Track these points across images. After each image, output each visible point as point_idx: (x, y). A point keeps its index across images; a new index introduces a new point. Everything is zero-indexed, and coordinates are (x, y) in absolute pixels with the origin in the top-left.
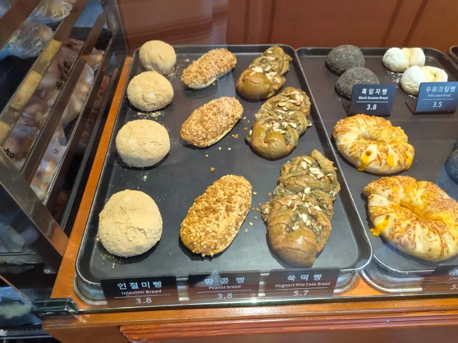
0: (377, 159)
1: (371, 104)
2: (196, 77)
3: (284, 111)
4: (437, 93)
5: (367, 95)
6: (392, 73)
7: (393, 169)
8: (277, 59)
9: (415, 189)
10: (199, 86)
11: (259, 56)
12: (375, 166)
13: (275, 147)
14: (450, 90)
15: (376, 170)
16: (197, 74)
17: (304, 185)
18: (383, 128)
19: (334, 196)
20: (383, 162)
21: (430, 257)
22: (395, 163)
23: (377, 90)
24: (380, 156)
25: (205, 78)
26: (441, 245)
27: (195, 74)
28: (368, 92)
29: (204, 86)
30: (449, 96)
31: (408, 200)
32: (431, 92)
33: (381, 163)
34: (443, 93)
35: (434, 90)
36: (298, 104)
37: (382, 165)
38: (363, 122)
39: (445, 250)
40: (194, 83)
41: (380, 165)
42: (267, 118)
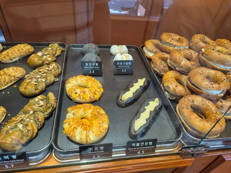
0: (79, 96)
1: (91, 70)
2: (5, 57)
3: (42, 73)
4: (122, 65)
5: (88, 66)
6: (113, 56)
7: (87, 100)
8: (52, 49)
9: (89, 110)
10: (8, 62)
11: (45, 48)
12: (78, 99)
13: (28, 91)
14: (128, 64)
15: (79, 101)
16: (6, 56)
17: (30, 110)
18: (89, 81)
19: (46, 114)
20: (82, 97)
21: (82, 142)
22: (88, 98)
23: (93, 64)
24: (80, 94)
25: (10, 58)
26: (85, 136)
27: (4, 56)
28: (88, 65)
29: (10, 61)
30: (129, 66)
31: (85, 115)
32: (120, 65)
33: (80, 97)
34: (125, 65)
35: (121, 64)
36: (50, 70)
37: (81, 99)
38: (80, 78)
39: (88, 138)
40: (4, 60)
41: (80, 99)
42: (31, 77)
